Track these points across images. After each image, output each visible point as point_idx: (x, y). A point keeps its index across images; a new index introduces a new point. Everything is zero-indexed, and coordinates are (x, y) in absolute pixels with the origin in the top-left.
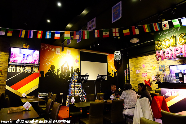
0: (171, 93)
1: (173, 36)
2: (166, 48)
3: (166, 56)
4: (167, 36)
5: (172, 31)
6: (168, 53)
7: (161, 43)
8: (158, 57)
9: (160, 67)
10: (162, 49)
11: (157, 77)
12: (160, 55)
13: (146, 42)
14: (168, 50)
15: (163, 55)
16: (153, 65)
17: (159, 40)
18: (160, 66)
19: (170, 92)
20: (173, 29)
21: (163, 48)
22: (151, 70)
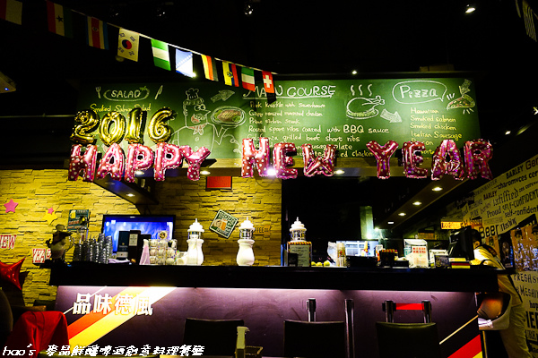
0: (92, 301)
1: (139, 109)
2: (108, 140)
3: (104, 168)
4: (121, 103)
5: (137, 94)
6: (112, 161)
7: (96, 121)
8: (77, 166)
9: (73, 216)
10: (94, 143)
11: (54, 243)
12: (85, 163)
13: (44, 116)
14: (114, 149)
15: (94, 165)
16: (49, 205)
17: (91, 112)
18: (73, 212)
19: (87, 300)
20: (142, 89)
21: (99, 141)
22: (34, 225)
